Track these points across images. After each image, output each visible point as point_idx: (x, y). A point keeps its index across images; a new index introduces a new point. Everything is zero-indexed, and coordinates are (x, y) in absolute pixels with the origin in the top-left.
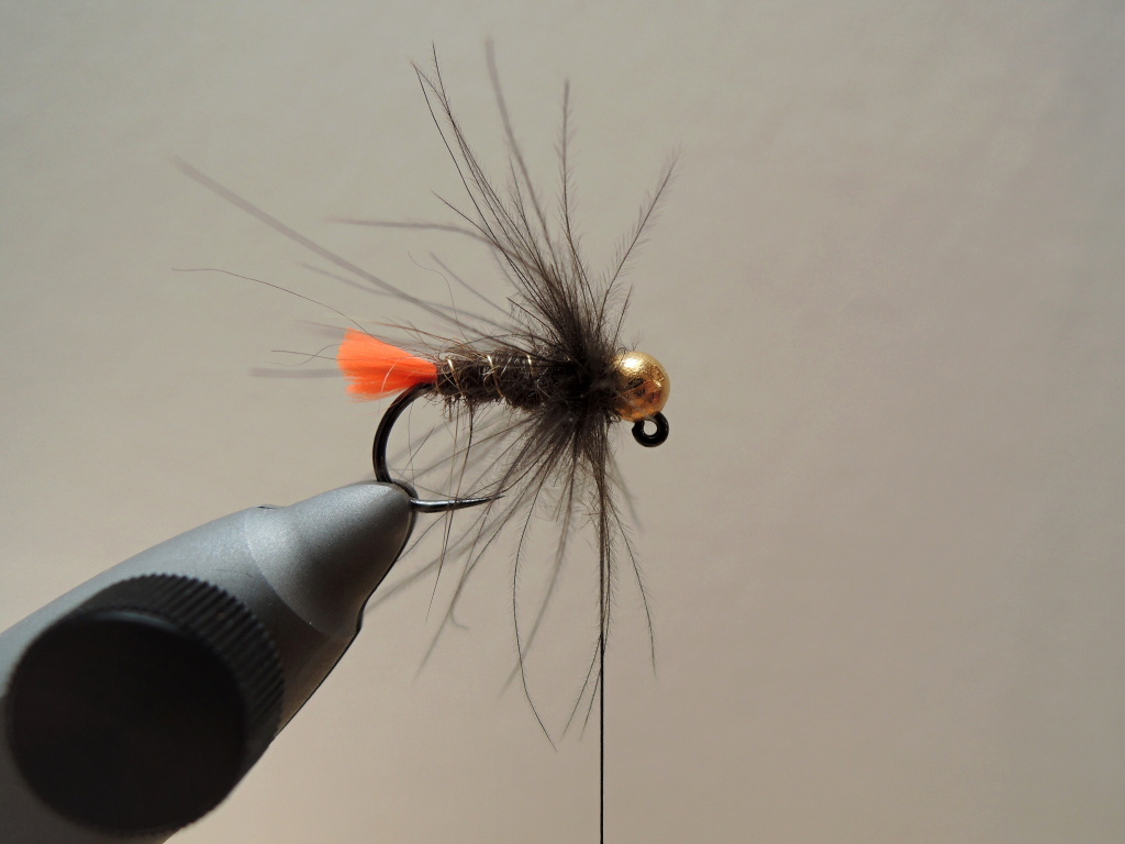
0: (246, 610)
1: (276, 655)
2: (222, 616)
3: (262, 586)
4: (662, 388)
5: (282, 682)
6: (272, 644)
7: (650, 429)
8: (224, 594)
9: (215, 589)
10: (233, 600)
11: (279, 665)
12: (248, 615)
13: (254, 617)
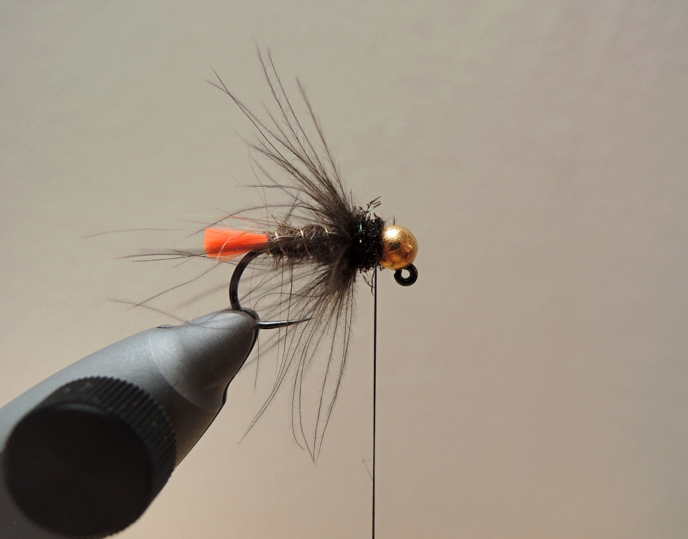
0: (151, 397)
1: (171, 425)
2: (135, 404)
3: (161, 380)
4: (414, 248)
5: (175, 441)
6: (168, 419)
7: (406, 274)
8: (137, 388)
9: (131, 385)
10: (143, 392)
11: (173, 431)
12: (152, 401)
13: (156, 402)
